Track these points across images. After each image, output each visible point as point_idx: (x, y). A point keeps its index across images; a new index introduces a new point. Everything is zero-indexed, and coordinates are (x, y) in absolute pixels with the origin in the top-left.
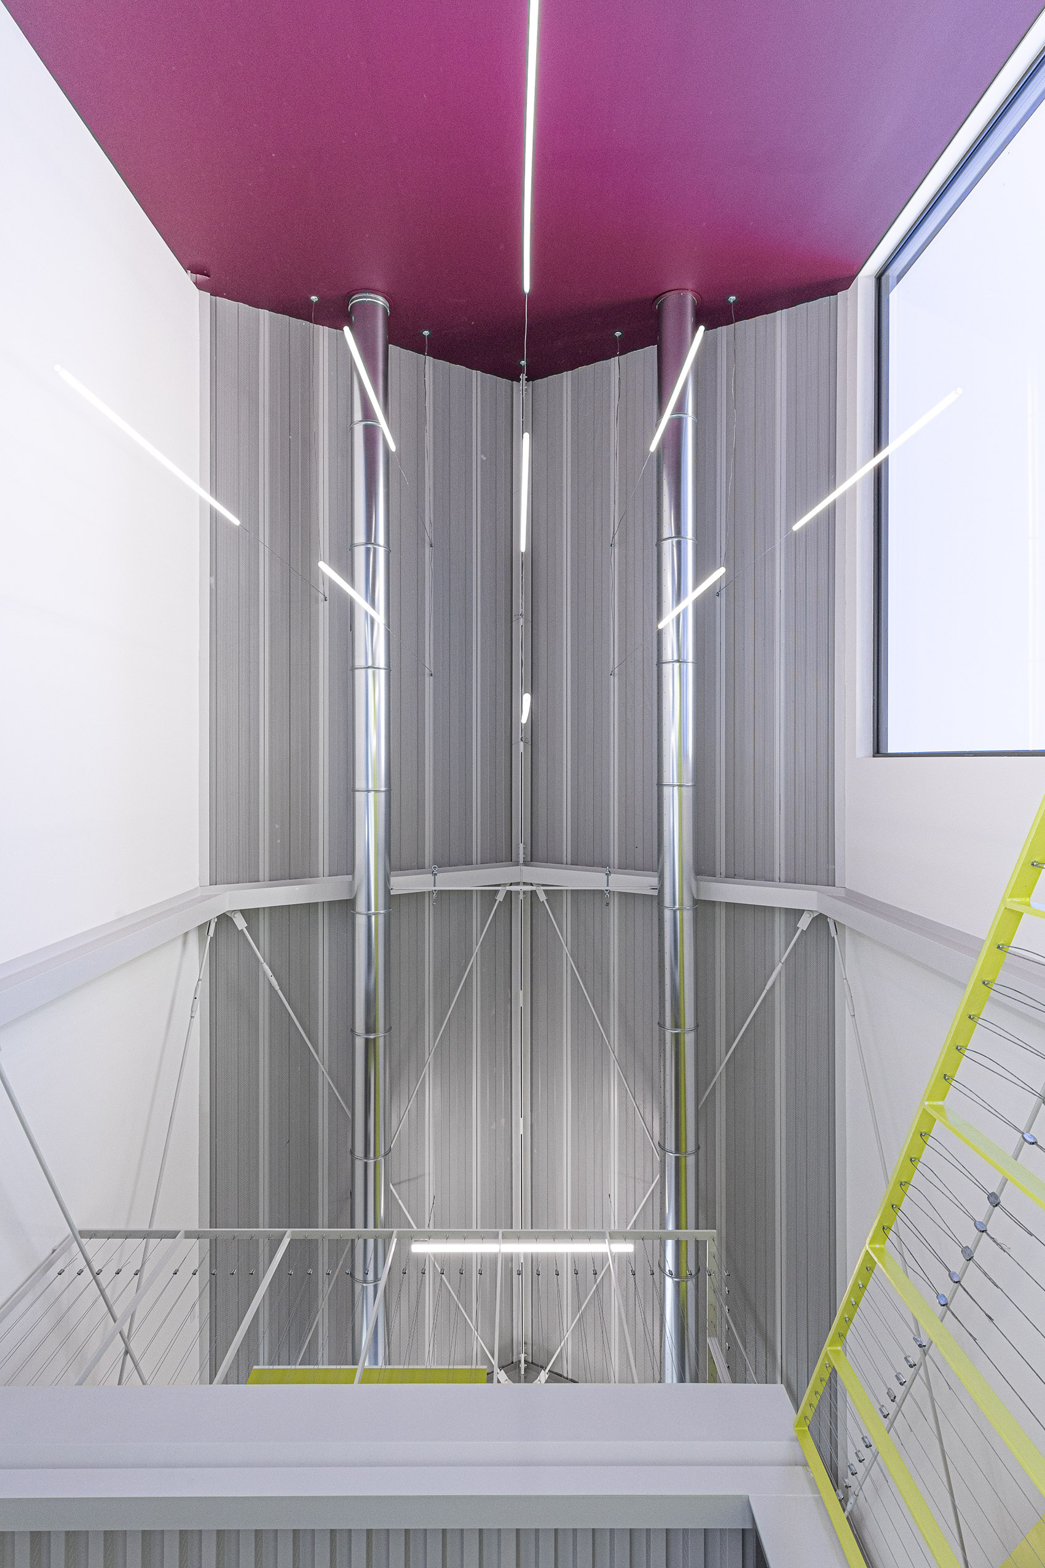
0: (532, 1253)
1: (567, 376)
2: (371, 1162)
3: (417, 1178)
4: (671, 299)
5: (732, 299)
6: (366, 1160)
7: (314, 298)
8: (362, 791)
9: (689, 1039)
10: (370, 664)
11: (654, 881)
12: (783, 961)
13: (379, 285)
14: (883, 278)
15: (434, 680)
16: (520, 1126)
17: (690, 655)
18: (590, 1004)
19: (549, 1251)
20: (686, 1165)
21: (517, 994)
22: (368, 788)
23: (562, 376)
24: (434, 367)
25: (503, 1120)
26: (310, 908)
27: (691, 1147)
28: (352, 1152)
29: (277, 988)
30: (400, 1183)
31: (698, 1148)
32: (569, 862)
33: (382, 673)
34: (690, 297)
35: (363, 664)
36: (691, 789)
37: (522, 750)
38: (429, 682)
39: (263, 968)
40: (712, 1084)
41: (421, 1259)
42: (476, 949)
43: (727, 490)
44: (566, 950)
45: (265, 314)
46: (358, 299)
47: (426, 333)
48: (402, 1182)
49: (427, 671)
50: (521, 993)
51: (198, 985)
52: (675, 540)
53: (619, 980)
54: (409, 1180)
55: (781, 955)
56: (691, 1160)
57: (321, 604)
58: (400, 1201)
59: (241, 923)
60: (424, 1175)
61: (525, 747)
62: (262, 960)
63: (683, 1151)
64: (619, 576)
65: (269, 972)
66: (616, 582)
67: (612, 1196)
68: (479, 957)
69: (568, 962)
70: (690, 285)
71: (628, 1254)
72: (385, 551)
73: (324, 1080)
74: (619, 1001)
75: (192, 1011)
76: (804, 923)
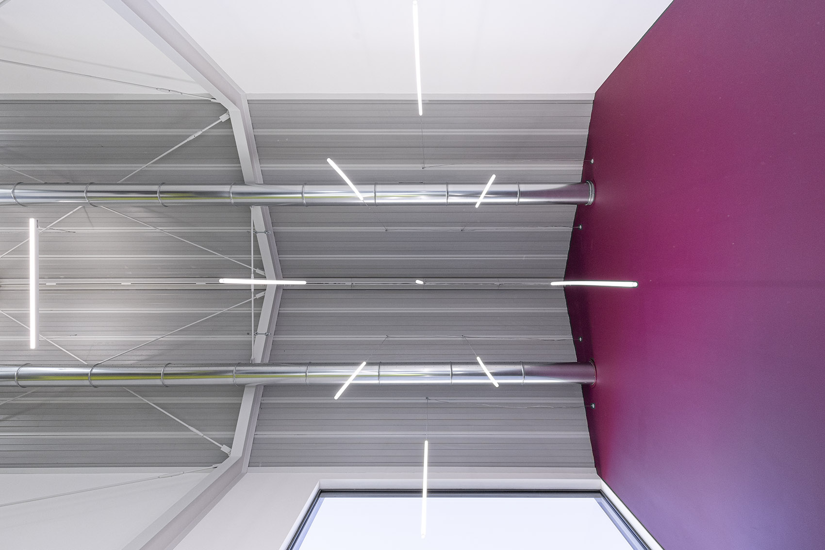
0: (29, 290)
1: (565, 310)
2: (84, 195)
3: (90, 222)
4: (591, 370)
5: (593, 406)
6: (85, 192)
7: (592, 161)
8: (302, 189)
9: (158, 382)
10: (377, 194)
11: (259, 361)
12: (205, 436)
13: (597, 199)
14: (600, 494)
15: (383, 232)
16: (126, 283)
17: (383, 382)
18: (191, 324)
19: (30, 300)
20: (84, 380)
21: (204, 281)
22: (305, 193)
23: (565, 307)
24: (567, 232)
25: (130, 273)
26: (236, 158)
27: (95, 383)
28: (91, 184)
29: (188, 140)
30: (86, 212)
31: (95, 387)
32: (280, 312)
33: (373, 201)
34: (592, 381)
35: (377, 190)
36: (304, 382)
37: (347, 283)
38: (382, 229)
39: (199, 131)
40: (137, 395)
41: (26, 224)
42: (226, 257)
43: (483, 403)
44: (225, 310)
45: (585, 132)
46: (591, 187)
47: (581, 227)
48: (87, 214)
49: (389, 228)
50: (204, 283)
51: (178, 92)
52: (451, 373)
53: (207, 341)
54: (88, 218)
55: (207, 436)
56: (87, 383)
57: (421, 166)
58: (72, 212)
59: (223, 118)
60: (93, 227)
61: (349, 286)
62: (203, 131)
63: (92, 378)
64: (444, 340)
65: (197, 135)
66: (438, 339)
67: (76, 337)
68: (222, 259)
69: (218, 311)
70: (598, 381)
71: (29, 345)
72: (445, 203)
73: (138, 167)
74: (196, 341)
75: (161, 89)
76: (225, 449)
